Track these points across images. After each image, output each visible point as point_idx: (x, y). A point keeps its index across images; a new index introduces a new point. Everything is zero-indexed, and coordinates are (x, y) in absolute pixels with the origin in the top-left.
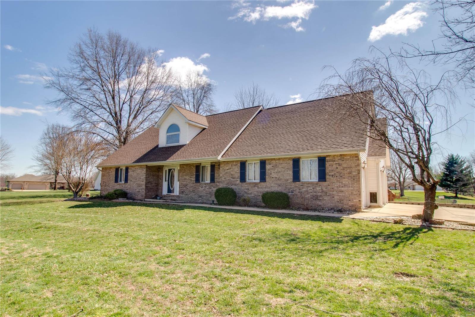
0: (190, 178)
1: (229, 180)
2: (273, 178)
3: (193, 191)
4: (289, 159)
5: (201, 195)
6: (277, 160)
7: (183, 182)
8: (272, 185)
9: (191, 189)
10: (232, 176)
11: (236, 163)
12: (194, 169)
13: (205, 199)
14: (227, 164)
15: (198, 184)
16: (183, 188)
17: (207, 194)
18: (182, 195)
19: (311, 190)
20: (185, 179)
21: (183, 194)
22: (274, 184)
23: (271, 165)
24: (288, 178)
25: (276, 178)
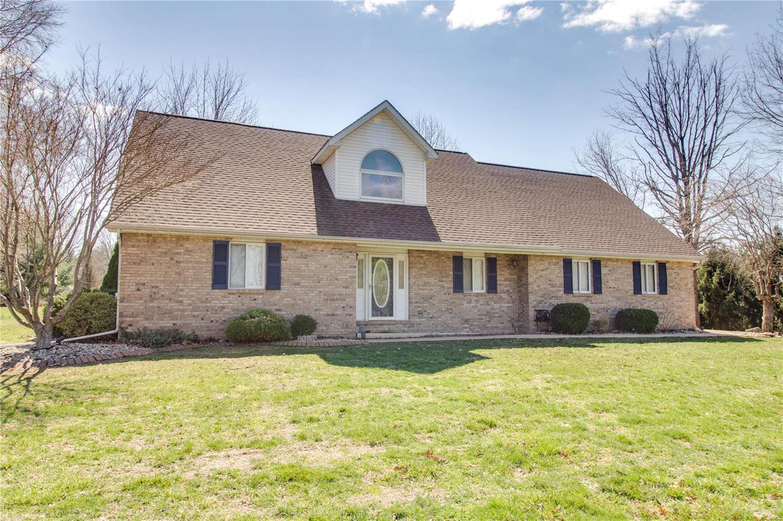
0: (439, 281)
1: (544, 288)
2: (610, 288)
3: (450, 310)
4: (629, 261)
5: (467, 317)
6: (615, 261)
7: (421, 289)
8: (610, 299)
9: (443, 307)
10: (550, 283)
11: (557, 261)
12: (450, 264)
13: (476, 325)
14: (540, 260)
15: (461, 295)
16: (420, 303)
17: (481, 315)
18: (419, 320)
19: (653, 305)
20: (426, 284)
21: (423, 317)
22: (612, 297)
23: (608, 268)
24: (628, 288)
25: (614, 288)
